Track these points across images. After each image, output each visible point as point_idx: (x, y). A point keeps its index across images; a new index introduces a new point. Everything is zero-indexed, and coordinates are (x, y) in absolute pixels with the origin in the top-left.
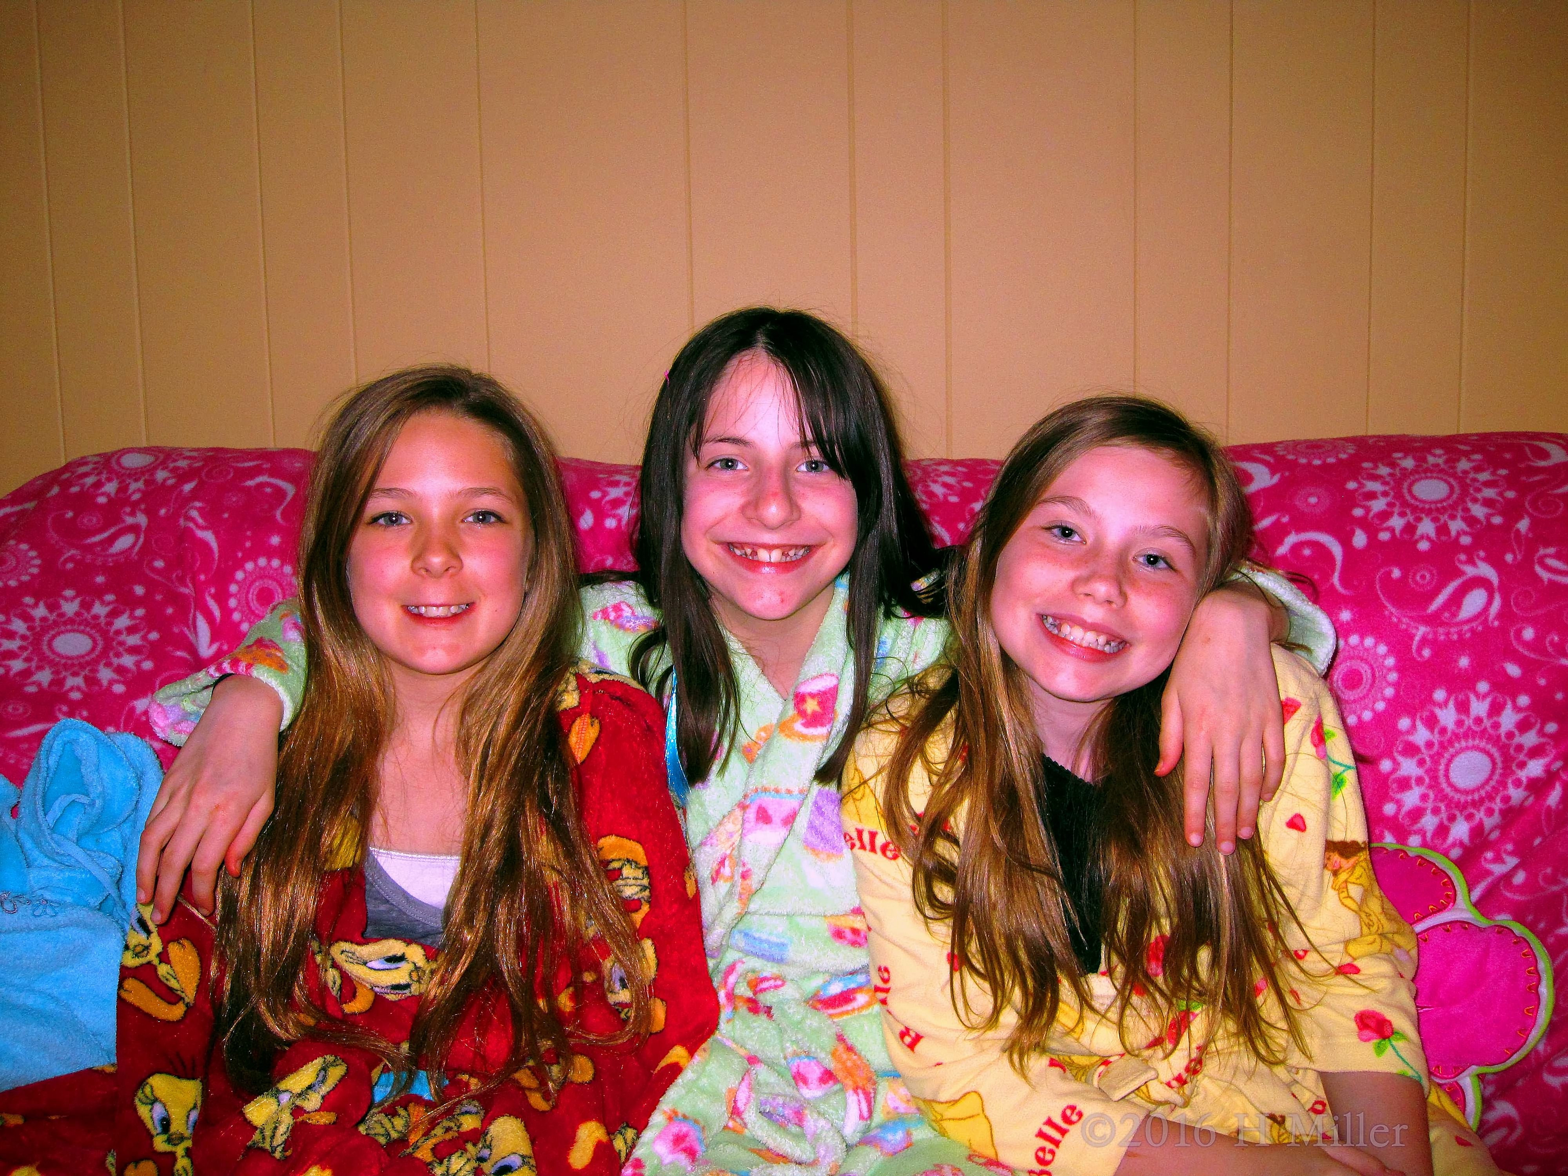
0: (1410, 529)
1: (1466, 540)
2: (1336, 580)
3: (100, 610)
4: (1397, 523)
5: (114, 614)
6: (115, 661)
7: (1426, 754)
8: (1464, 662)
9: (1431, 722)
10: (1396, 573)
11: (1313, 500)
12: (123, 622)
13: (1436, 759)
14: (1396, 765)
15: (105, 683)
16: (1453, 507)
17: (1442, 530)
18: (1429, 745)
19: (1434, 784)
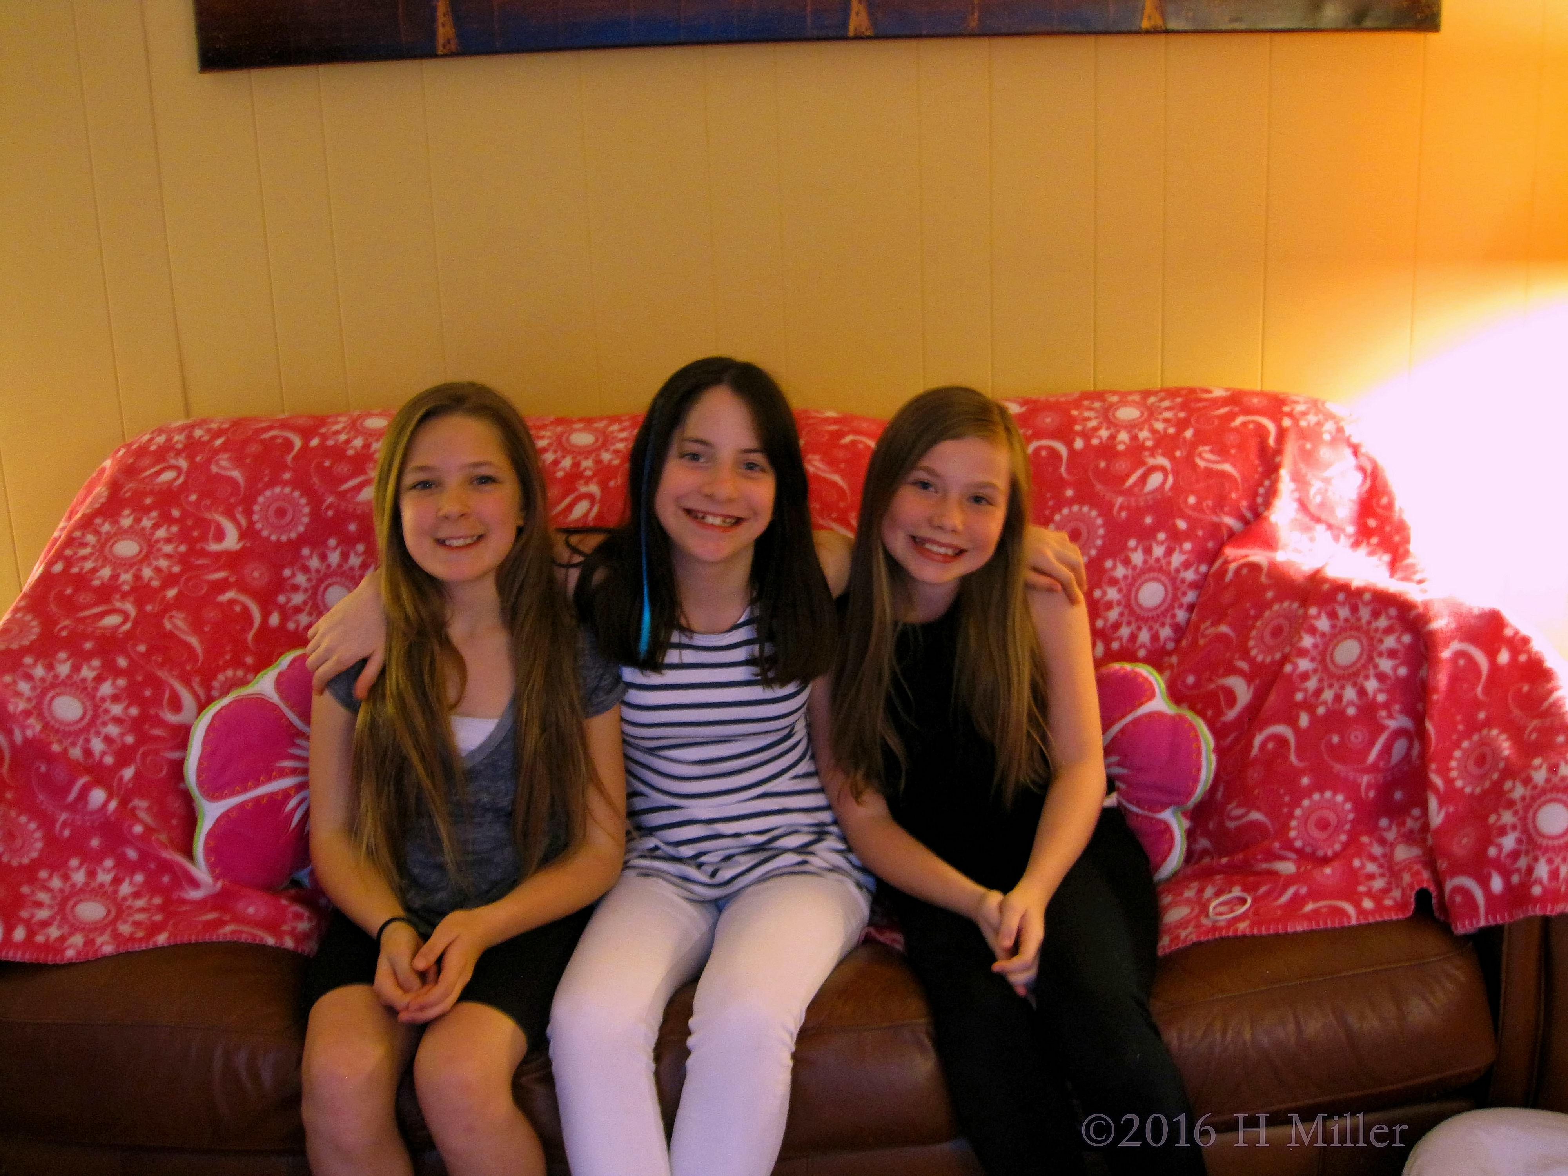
0: (1113, 437)
1: (1149, 443)
2: (1063, 470)
3: (147, 523)
4: (1104, 433)
5: (156, 526)
6: (155, 563)
7: (1123, 584)
8: (1148, 520)
9: (1127, 562)
10: (1103, 465)
11: (1048, 420)
12: (161, 533)
13: (1130, 586)
14: (1104, 593)
15: (146, 580)
16: (1143, 423)
17: (1134, 438)
18: (1125, 577)
19: (1128, 606)
